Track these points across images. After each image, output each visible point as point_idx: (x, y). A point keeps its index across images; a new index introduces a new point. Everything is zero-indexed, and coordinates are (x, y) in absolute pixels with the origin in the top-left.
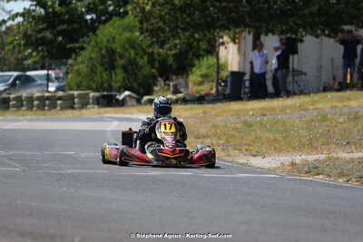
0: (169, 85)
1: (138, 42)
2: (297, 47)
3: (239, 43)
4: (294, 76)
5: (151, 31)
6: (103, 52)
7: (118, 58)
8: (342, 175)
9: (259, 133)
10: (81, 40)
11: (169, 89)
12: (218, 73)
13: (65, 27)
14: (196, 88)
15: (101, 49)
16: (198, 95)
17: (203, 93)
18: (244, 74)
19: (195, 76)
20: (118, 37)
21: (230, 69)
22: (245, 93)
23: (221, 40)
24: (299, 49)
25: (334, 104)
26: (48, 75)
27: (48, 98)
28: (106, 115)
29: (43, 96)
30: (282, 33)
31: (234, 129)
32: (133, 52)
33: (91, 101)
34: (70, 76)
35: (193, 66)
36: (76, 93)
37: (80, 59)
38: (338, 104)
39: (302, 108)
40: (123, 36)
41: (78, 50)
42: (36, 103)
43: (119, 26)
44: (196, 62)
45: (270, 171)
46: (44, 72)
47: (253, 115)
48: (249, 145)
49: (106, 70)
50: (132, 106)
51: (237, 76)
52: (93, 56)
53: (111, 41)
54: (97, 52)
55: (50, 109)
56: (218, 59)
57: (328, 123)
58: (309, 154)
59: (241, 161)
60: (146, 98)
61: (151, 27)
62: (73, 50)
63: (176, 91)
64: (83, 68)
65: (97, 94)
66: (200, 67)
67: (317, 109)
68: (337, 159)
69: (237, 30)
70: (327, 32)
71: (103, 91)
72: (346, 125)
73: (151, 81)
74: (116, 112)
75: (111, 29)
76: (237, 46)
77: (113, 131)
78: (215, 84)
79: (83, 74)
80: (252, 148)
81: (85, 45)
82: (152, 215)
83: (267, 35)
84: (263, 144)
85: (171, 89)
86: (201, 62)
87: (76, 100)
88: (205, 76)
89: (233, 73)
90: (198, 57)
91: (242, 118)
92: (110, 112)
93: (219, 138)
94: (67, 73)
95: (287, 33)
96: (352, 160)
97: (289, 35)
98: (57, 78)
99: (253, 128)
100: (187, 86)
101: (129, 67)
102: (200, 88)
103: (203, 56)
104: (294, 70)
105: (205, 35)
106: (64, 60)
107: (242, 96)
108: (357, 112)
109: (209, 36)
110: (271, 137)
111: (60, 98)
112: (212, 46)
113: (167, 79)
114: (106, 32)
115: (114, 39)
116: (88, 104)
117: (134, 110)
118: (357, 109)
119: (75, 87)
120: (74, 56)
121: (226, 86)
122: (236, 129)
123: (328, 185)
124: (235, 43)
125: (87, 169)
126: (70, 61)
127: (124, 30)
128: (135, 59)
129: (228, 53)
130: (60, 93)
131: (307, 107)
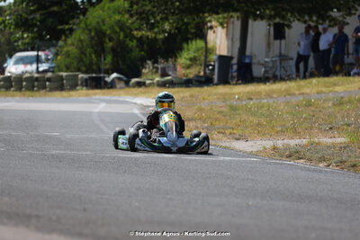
0: (157, 68)
1: (128, 25)
2: (284, 33)
3: (227, 27)
4: (281, 60)
5: (141, 14)
6: (93, 34)
7: (107, 40)
8: (322, 159)
9: (244, 117)
10: (71, 22)
11: (157, 72)
12: (206, 57)
13: (55, 9)
14: (184, 71)
15: (90, 30)
16: (185, 78)
17: (191, 76)
18: (231, 58)
19: (183, 59)
20: (108, 19)
21: (218, 53)
22: (233, 77)
23: (209, 24)
24: (287, 34)
25: (320, 89)
26: (38, 56)
27: (37, 79)
28: (94, 97)
29: (32, 77)
30: (270, 18)
31: (219, 112)
32: (122, 35)
33: (79, 82)
34: (59, 57)
35: (181, 49)
36: (64, 74)
37: (69, 41)
38: (323, 89)
39: (288, 93)
40: (113, 19)
41: (67, 32)
42: (24, 83)
43: (109, 8)
44: (185, 45)
45: (251, 154)
46: (35, 53)
47: (238, 98)
48: (233, 129)
49: (96, 52)
50: (121, 88)
51: (224, 60)
52: (82, 38)
53: (101, 23)
54: (87, 34)
55: (38, 90)
56: (206, 43)
57: (313, 108)
58: (292, 139)
59: (224, 145)
60: (134, 80)
61: (140, 10)
62: (63, 32)
63: (164, 74)
64: (73, 50)
65: (86, 76)
66: (188, 50)
67: (303, 94)
68: (319, 144)
69: (226, 15)
70: (315, 18)
71: (92, 73)
72: (330, 110)
73: (139, 63)
74: (104, 94)
75: (101, 12)
76: (225, 30)
77: (100, 112)
78: (203, 68)
79: (72, 56)
80: (235, 131)
81: (75, 27)
82: (130, 197)
83: (255, 20)
84: (247, 127)
85: (159, 71)
86: (190, 45)
87: (65, 82)
88: (193, 60)
89: (221, 57)
90: (187, 40)
91: (228, 103)
92: (99, 94)
93: (204, 122)
94: (56, 54)
95: (275, 18)
96: (333, 146)
97: (277, 20)
98: (47, 60)
99: (238, 112)
100: (176, 70)
101: (119, 50)
102: (188, 71)
103: (192, 39)
104: (280, 55)
105: (194, 20)
106: (54, 42)
107: (230, 80)
108: (342, 98)
109: (197, 20)
110: (256, 121)
111: (49, 80)
112: (201, 31)
113: (155, 62)
114: (95, 14)
115: (103, 21)
116: (77, 85)
117: (122, 92)
118: (342, 95)
119: (64, 69)
120: (63, 38)
121: (213, 70)
122: (222, 112)
123: (309, 170)
124: (223, 27)
125: (71, 150)
126: (61, 43)
127: (114, 12)
128: (124, 41)
129: (216, 37)
130: (49, 75)
131: (293, 91)
